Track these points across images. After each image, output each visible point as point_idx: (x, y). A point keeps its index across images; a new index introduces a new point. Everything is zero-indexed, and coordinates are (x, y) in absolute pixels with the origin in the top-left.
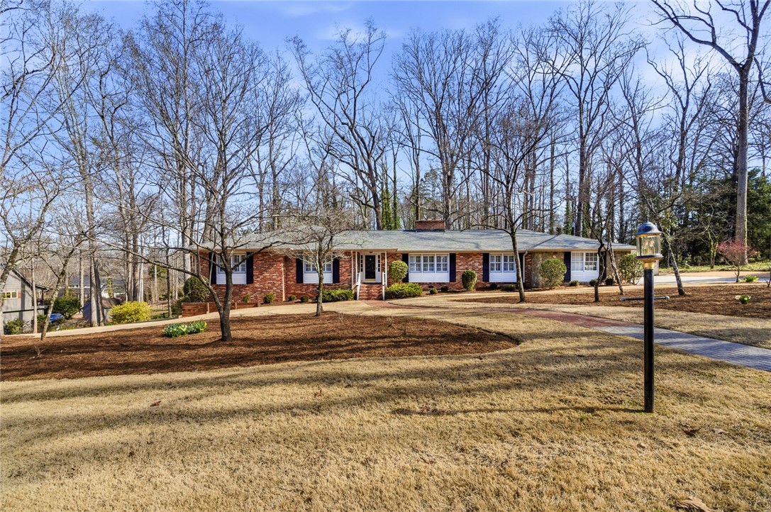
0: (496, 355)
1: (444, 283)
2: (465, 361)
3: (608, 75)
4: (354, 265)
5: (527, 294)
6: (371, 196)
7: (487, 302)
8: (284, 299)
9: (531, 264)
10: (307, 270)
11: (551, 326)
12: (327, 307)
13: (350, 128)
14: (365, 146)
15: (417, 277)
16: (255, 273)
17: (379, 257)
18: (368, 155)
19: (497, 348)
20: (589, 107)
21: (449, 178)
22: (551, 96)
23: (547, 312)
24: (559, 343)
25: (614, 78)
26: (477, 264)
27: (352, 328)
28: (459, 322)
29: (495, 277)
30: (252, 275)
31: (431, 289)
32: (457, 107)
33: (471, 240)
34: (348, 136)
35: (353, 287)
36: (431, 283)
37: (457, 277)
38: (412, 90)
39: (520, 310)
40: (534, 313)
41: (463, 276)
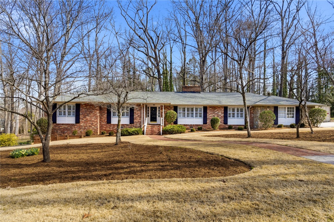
0: (236, 179)
1: (199, 125)
2: (213, 184)
3: (298, 3)
4: (143, 113)
5: (252, 132)
6: (156, 71)
7: (227, 137)
8: (99, 134)
9: (253, 114)
10: (114, 115)
11: (272, 155)
12: (124, 139)
13: (144, 30)
14: (153, 41)
15: (182, 121)
16: (81, 117)
17: (159, 108)
18: (155, 47)
19: (236, 172)
20: (287, 22)
21: (204, 61)
22: (265, 13)
23: (267, 145)
24: (282, 169)
25: (302, 4)
26: (220, 113)
27: (135, 154)
28: (208, 151)
29: (231, 121)
30: (79, 118)
31: (192, 128)
32: (209, 20)
33: (216, 99)
34: (143, 35)
35: (142, 127)
36: (191, 125)
37: (208, 121)
38: (181, 9)
39: (248, 143)
40: (258, 145)
41: (212, 120)
